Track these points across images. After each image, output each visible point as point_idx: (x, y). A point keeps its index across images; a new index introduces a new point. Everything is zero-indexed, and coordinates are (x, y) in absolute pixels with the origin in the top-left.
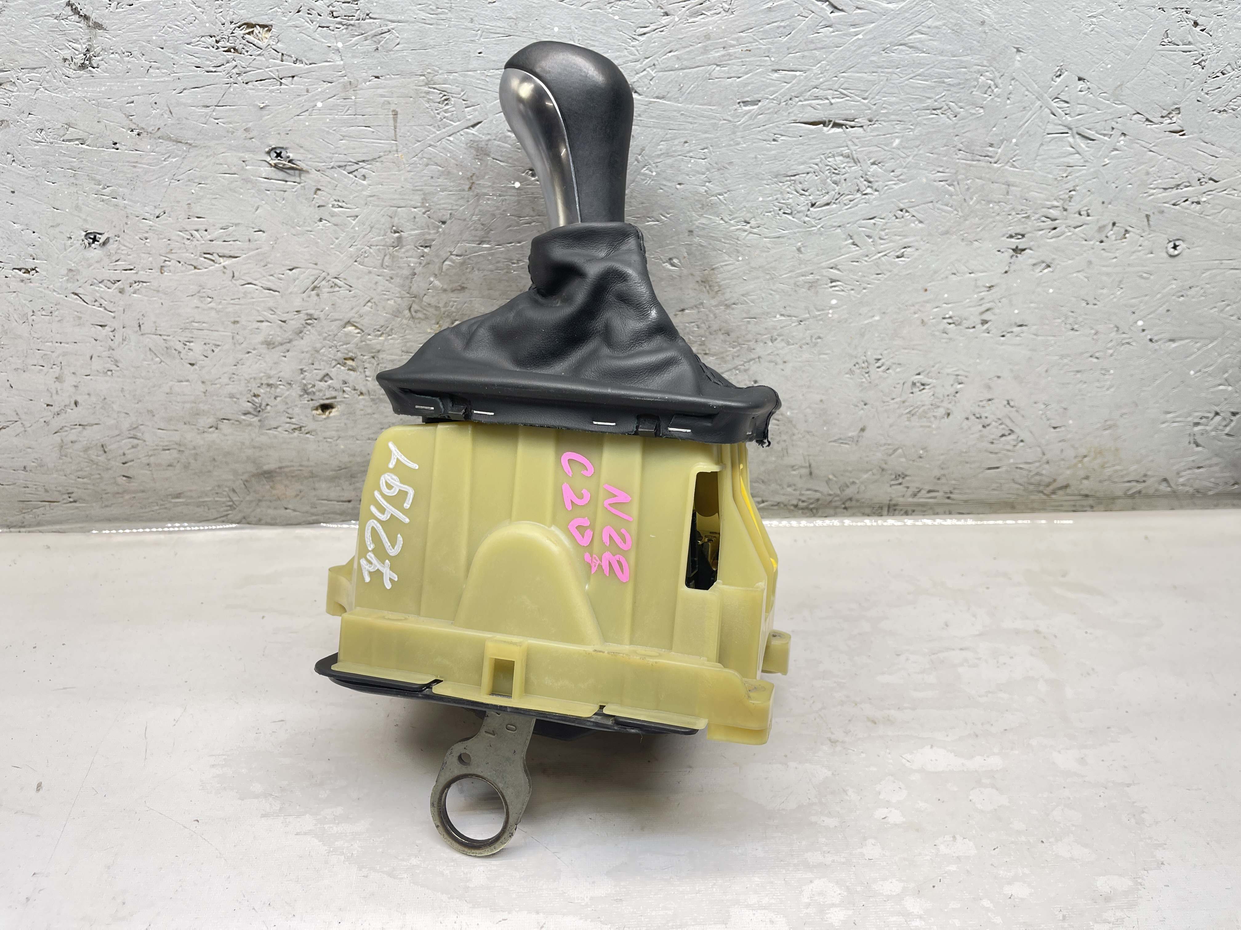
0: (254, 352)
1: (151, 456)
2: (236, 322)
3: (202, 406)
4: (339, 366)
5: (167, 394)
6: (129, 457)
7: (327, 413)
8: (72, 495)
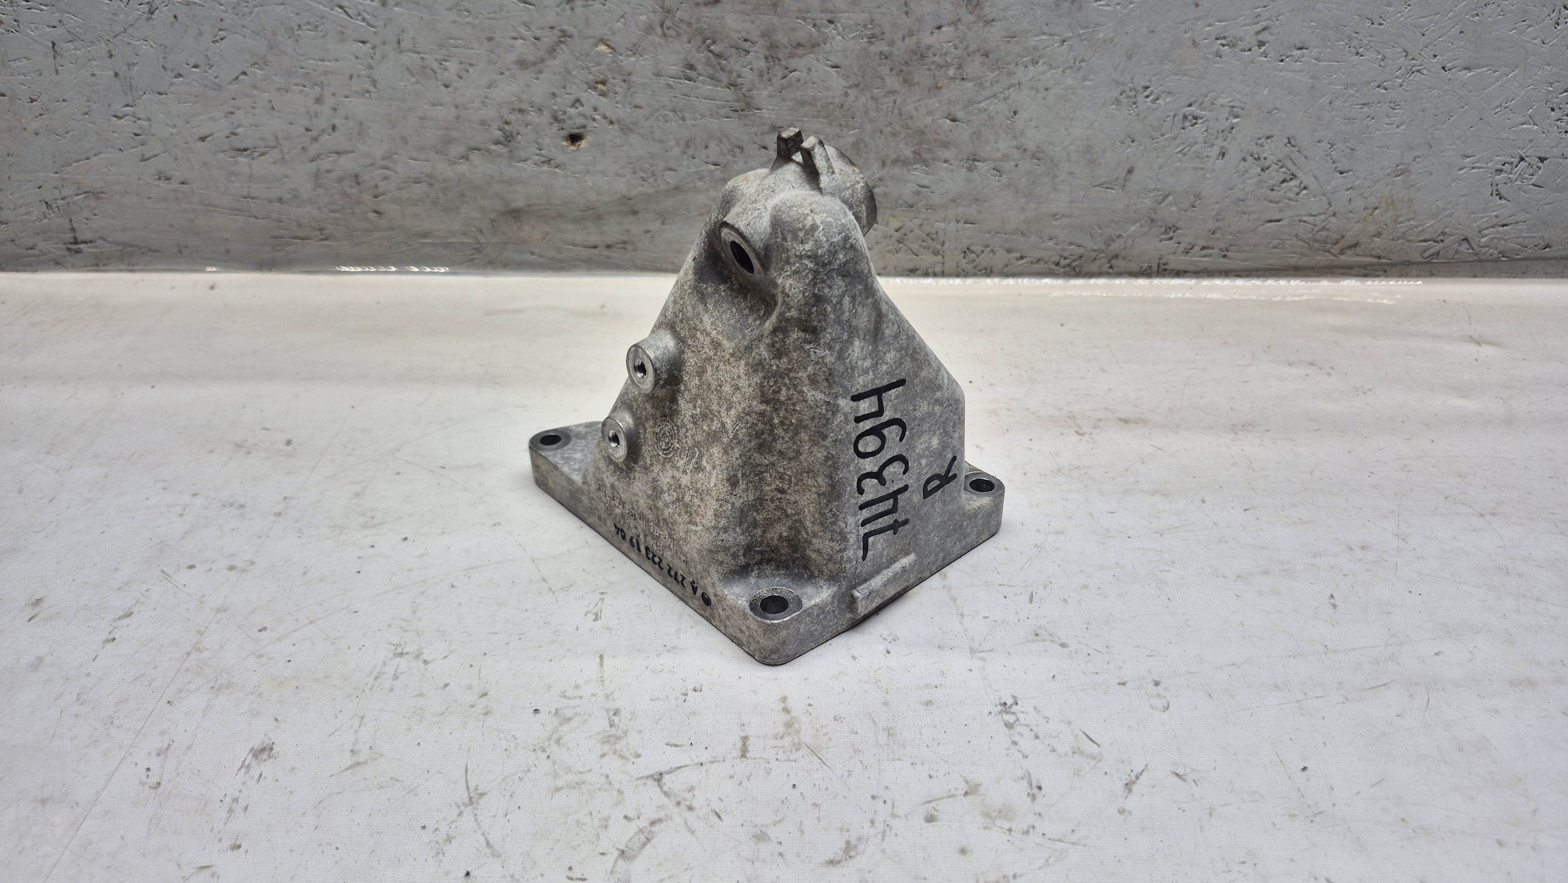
0: (507, 73)
1: (403, 188)
2: (490, 39)
3: (454, 134)
4: (590, 90)
5: (421, 118)
6: (381, 189)
7: (577, 144)
8: (325, 232)
